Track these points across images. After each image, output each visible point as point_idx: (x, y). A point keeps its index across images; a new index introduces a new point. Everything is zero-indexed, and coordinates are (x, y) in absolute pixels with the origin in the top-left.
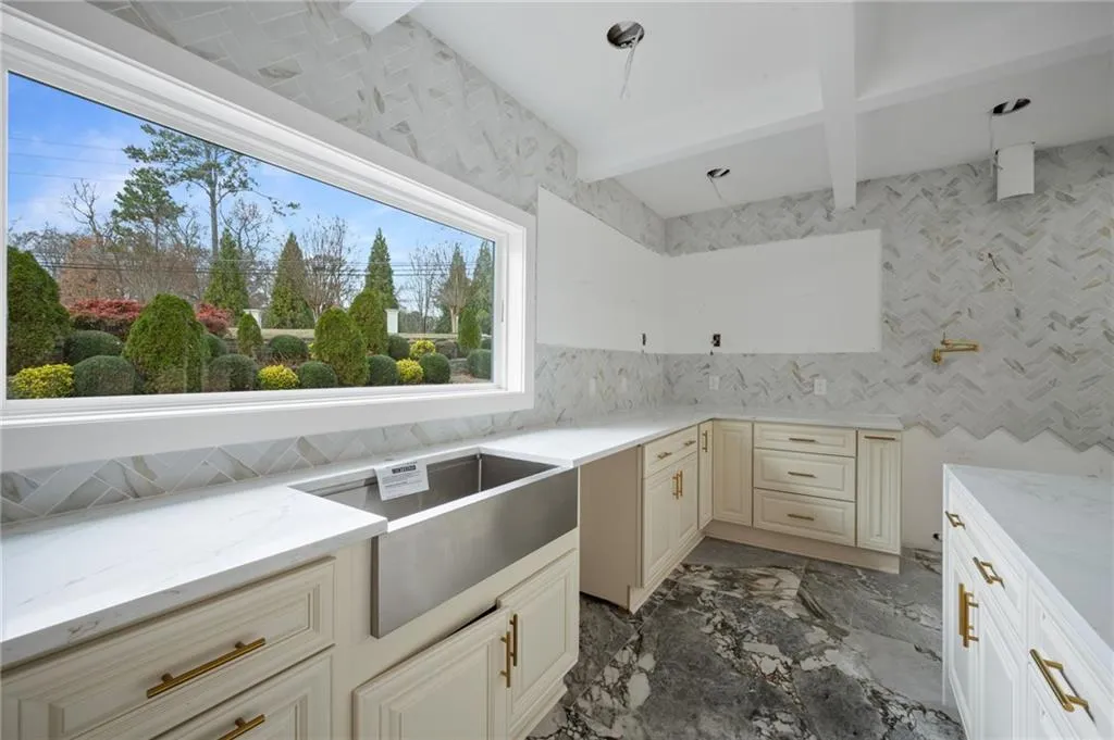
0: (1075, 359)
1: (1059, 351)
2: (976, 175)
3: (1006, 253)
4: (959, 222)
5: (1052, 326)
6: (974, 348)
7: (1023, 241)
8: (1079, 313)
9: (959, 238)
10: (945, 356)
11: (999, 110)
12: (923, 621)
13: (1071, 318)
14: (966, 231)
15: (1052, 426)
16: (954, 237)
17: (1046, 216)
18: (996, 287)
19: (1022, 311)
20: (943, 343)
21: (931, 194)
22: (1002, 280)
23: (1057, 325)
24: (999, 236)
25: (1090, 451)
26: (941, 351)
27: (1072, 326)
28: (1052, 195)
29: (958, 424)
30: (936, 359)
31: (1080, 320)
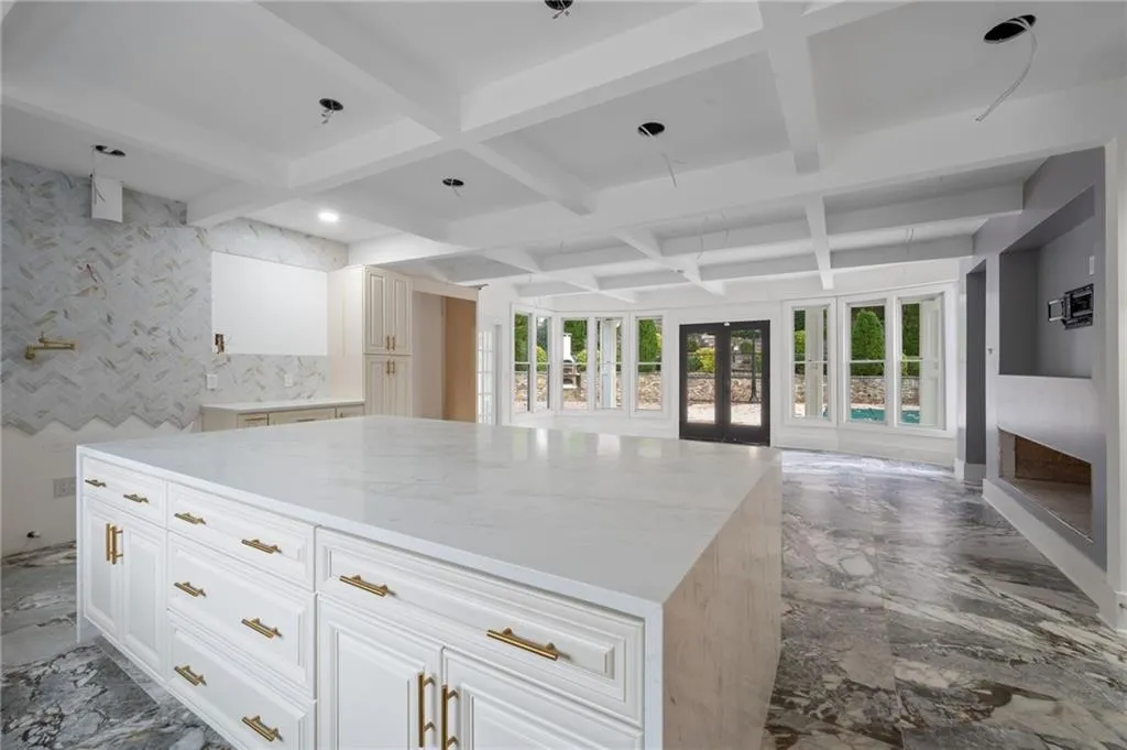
0: (151, 359)
1: (140, 353)
2: (71, 187)
3: (98, 265)
4: (54, 225)
5: (136, 333)
6: (71, 347)
7: (113, 259)
8: (154, 325)
9: (53, 240)
10: (39, 353)
11: (100, 148)
12: (39, 605)
13: (149, 327)
14: (61, 235)
15: (136, 411)
16: (49, 238)
17: (130, 243)
18: (90, 294)
19: (113, 317)
20: (41, 341)
21: (22, 187)
22: (96, 289)
23: (139, 331)
24: (92, 249)
25: (162, 426)
26: (35, 348)
27: (150, 333)
28: (136, 229)
29: (55, 419)
30: (29, 357)
31: (155, 329)
